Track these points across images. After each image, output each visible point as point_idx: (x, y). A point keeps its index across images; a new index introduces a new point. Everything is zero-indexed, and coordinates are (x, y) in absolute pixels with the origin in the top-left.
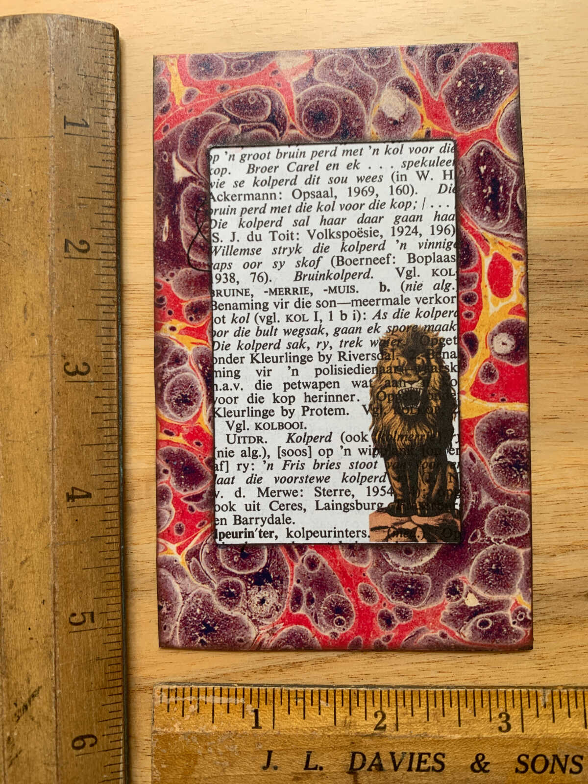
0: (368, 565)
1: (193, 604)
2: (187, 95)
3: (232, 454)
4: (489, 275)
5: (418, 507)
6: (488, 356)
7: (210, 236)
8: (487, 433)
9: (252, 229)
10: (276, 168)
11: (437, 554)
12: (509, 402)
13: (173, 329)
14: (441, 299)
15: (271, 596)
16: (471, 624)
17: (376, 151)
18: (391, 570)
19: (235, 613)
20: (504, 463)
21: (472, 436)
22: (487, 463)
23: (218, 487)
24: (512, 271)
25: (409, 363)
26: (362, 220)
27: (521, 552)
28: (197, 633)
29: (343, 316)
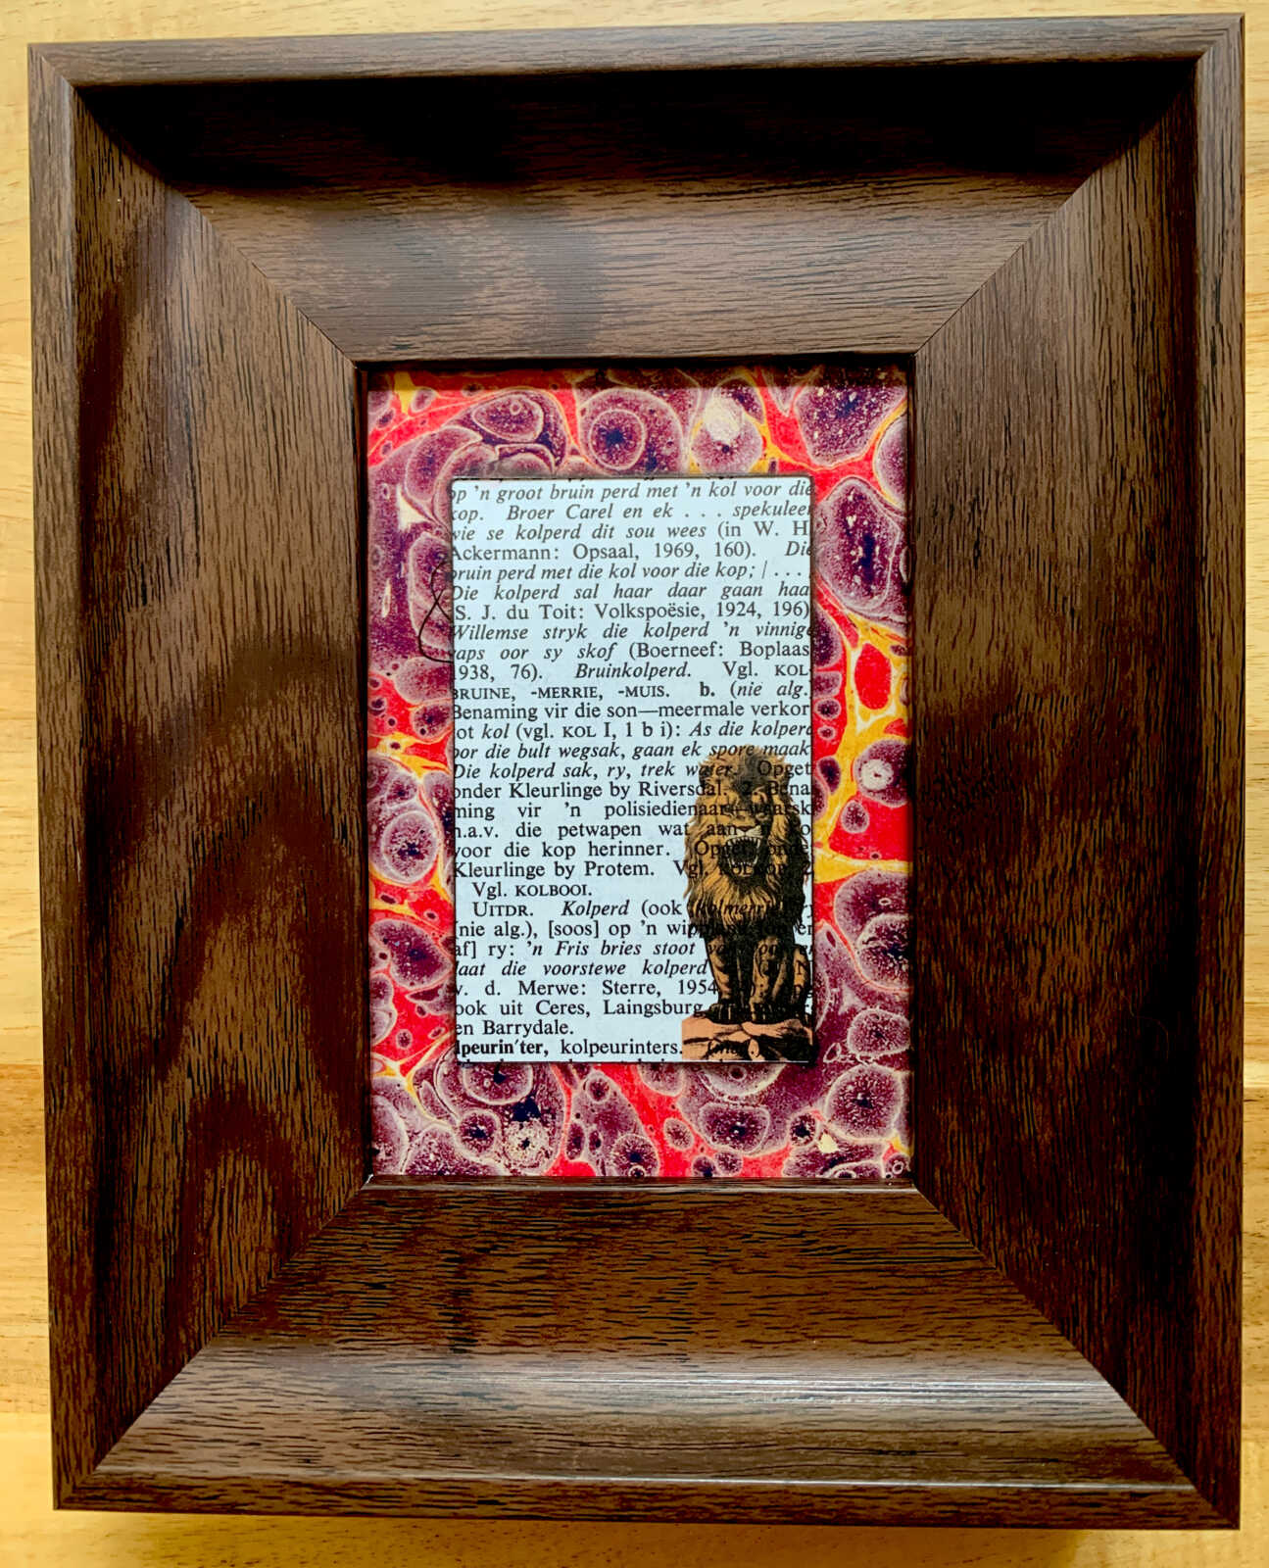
0: (678, 1091)
1: (424, 1147)
2: (418, 399)
3: (480, 932)
4: (856, 675)
5: (753, 1010)
6: (854, 793)
7: (452, 610)
8: (852, 904)
9: (514, 601)
10: (550, 512)
11: (779, 1077)
12: (883, 859)
13: (395, 746)
14: (788, 710)
15: (538, 1136)
17: (697, 491)
18: (713, 1101)
19: (486, 1160)
20: (876, 948)
21: (832, 909)
22: (852, 947)
23: (460, 980)
24: (890, 671)
25: (742, 801)
26: (675, 592)
27: (899, 1076)
29: (647, 729)
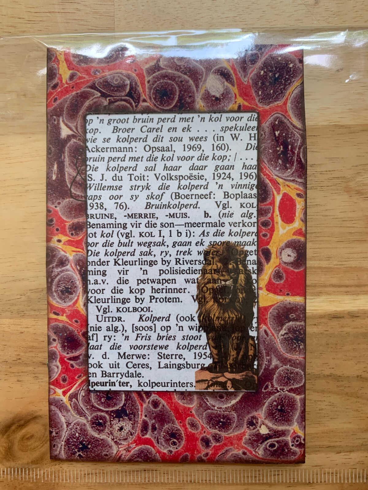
0: (194, 405)
1: (73, 430)
2: (70, 76)
3: (100, 329)
4: (279, 208)
5: (229, 366)
6: (278, 264)
7: (86, 177)
8: (277, 317)
9: (116, 172)
10: (133, 129)
11: (241, 398)
12: (292, 295)
13: (59, 241)
14: (246, 224)
15: (127, 426)
16: (263, 446)
17: (203, 119)
18: (210, 409)
19: (103, 436)
20: (288, 338)
21: (267, 319)
22: (276, 337)
23: (90, 352)
24: (296, 206)
25: (224, 267)
26: (192, 168)
27: (298, 398)
28: (76, 450)
29: (179, 233)
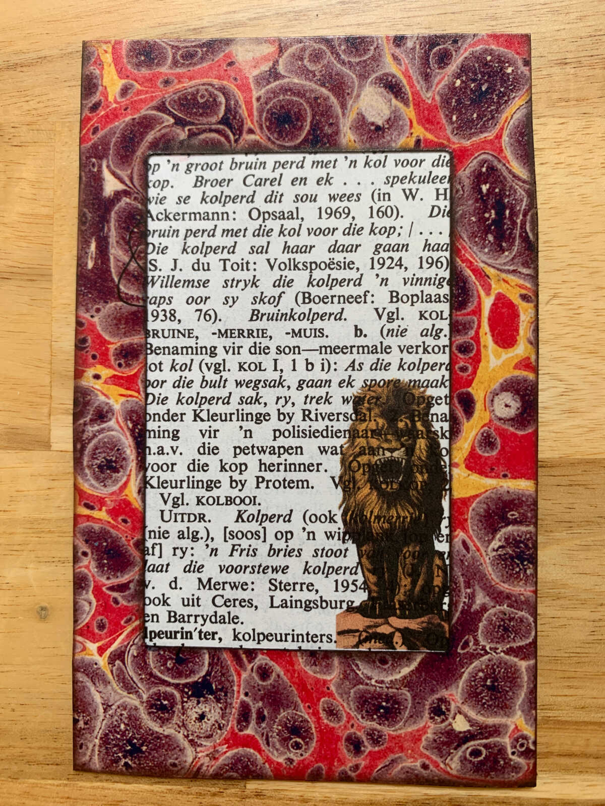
0: (333, 676)
1: (116, 718)
2: (122, 90)
3: (166, 535)
4: (489, 319)
5: (397, 606)
6: (487, 421)
7: (146, 263)
8: (485, 516)
9: (199, 255)
10: (229, 181)
11: (419, 665)
12: (512, 478)
13: (97, 377)
14: (430, 349)
15: (213, 712)
16: (460, 753)
17: (354, 163)
18: (362, 684)
19: (168, 730)
20: (505, 554)
21: (466, 520)
22: (484, 554)
23: (149, 576)
24: (519, 316)
25: (389, 426)
26: (334, 249)
27: (523, 665)
28: (120, 755)
29: (309, 365)
